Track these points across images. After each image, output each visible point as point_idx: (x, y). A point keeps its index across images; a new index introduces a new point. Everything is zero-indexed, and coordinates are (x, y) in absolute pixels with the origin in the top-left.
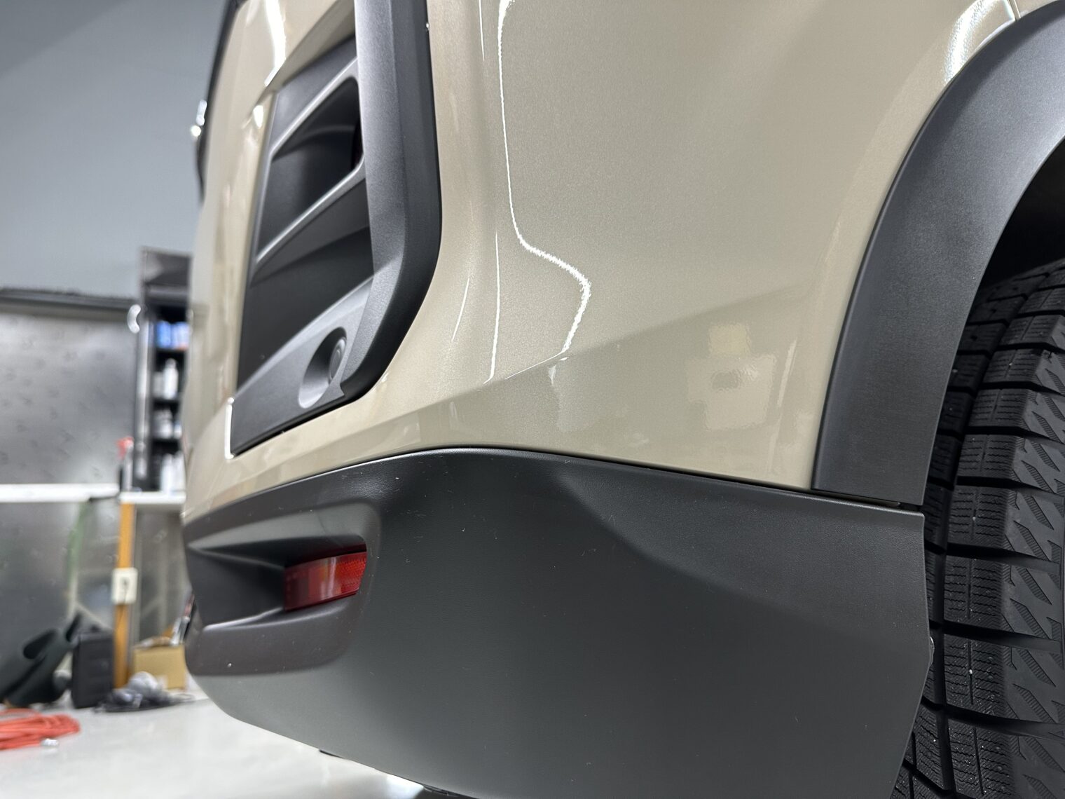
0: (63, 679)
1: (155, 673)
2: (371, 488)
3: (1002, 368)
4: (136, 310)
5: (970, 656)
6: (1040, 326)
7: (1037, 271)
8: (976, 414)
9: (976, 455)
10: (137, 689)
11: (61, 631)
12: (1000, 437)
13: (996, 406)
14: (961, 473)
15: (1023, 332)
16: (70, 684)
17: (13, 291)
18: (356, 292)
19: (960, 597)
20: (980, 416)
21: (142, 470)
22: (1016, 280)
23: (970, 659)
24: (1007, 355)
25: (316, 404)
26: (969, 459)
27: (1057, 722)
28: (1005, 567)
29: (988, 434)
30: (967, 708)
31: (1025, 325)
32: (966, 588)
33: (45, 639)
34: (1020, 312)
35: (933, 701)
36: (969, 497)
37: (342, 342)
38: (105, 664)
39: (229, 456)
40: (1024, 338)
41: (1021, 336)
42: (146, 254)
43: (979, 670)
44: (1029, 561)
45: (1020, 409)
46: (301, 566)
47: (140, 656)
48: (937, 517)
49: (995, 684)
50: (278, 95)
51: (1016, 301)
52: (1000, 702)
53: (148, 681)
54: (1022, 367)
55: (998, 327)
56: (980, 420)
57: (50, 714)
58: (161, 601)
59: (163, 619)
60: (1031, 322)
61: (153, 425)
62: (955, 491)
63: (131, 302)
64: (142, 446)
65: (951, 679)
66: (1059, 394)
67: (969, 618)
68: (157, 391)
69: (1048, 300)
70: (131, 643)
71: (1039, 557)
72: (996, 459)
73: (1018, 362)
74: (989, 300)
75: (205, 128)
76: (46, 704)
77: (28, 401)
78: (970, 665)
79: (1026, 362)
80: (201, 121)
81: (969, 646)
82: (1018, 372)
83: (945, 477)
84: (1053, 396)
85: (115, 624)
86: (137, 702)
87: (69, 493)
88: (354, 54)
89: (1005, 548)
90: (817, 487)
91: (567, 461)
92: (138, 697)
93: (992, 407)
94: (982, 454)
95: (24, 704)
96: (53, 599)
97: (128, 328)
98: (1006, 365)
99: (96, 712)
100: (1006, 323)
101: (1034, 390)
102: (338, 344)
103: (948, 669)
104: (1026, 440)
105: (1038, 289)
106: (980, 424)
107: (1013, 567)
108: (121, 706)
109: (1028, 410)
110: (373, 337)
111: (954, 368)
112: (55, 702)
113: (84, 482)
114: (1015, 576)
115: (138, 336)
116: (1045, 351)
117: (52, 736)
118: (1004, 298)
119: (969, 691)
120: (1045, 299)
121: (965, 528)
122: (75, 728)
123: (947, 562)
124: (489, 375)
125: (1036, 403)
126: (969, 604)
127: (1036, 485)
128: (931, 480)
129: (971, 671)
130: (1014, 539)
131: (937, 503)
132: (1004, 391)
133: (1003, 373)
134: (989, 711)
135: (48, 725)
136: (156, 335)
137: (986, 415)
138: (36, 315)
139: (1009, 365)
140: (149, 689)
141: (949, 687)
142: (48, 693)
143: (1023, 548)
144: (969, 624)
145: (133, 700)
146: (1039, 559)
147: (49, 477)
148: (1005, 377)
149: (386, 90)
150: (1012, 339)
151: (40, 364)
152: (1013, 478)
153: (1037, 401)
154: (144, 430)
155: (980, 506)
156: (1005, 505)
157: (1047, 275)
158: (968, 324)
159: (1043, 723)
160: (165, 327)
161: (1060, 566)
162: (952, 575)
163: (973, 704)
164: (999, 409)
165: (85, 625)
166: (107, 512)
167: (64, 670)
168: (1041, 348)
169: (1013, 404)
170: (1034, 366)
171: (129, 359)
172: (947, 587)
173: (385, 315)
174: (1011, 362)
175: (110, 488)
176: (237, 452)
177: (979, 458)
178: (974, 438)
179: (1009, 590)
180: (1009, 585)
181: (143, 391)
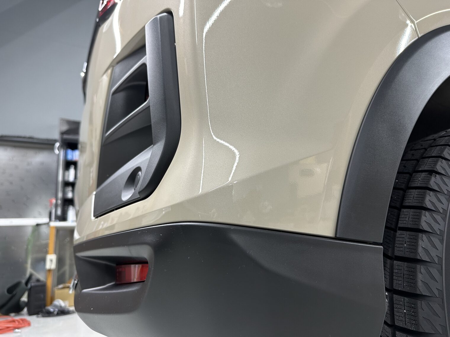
0: (24, 302)
1: (63, 299)
2: (150, 238)
3: (416, 180)
4: (57, 145)
5: (404, 305)
6: (432, 163)
7: (431, 137)
8: (406, 200)
9: (406, 218)
10: (56, 306)
11: (24, 281)
12: (415, 210)
13: (414, 197)
14: (400, 225)
15: (425, 165)
16: (27, 304)
17: (6, 136)
18: (146, 151)
19: (400, 279)
20: (407, 201)
21: (59, 212)
22: (422, 141)
23: (404, 306)
24: (418, 175)
25: (128, 199)
26: (403, 219)
27: (441, 333)
28: (418, 266)
29: (411, 209)
30: (404, 327)
31: (426, 162)
32: (402, 275)
33: (17, 285)
34: (424, 156)
35: (390, 323)
36: (403, 236)
37: (140, 173)
38: (42, 296)
39: (93, 218)
40: (425, 168)
41: (424, 167)
42: (62, 121)
43: (408, 311)
44: (428, 264)
45: (423, 198)
46: (123, 266)
47: (57, 292)
48: (390, 244)
49: (415, 317)
50: (115, 68)
51: (422, 151)
52: (417, 324)
53: (60, 303)
54: (425, 180)
55: (414, 162)
56: (407, 203)
57: (18, 318)
58: (67, 268)
59: (67, 276)
60: (428, 161)
61: (64, 193)
62: (397, 233)
63: (56, 141)
64: (59, 202)
65: (397, 314)
66: (440, 192)
67: (404, 288)
68: (66, 178)
69: (435, 151)
70: (54, 286)
71: (433, 262)
72: (414, 220)
73: (422, 178)
74: (411, 150)
75: (86, 73)
76: (16, 313)
77: (11, 183)
78: (404, 308)
79: (425, 178)
80: (85, 70)
81: (404, 300)
82: (423, 182)
83: (393, 227)
84: (437, 193)
85: (46, 278)
86: (56, 313)
87: (28, 222)
88: (145, 54)
89: (418, 258)
90: (338, 236)
91: (233, 227)
92: (56, 310)
93: (412, 198)
94: (408, 217)
95: (7, 313)
96: (20, 267)
97: (54, 152)
98: (417, 179)
99: (38, 317)
100: (418, 161)
101: (429, 190)
102: (138, 173)
103: (395, 310)
104: (426, 212)
105: (431, 146)
106: (407, 204)
107: (422, 267)
108: (49, 314)
109: (427, 199)
110: (152, 173)
111: (396, 179)
112: (20, 312)
113: (35, 217)
114: (423, 270)
115: (58, 155)
116: (434, 174)
117: (18, 328)
118: (417, 149)
119: (404, 319)
120: (434, 151)
121: (402, 249)
122: (29, 324)
123: (394, 264)
124: (199, 191)
125: (430, 196)
126: (404, 282)
127: (431, 231)
128: (386, 227)
129: (405, 311)
130: (422, 255)
131: (390, 238)
132: (417, 190)
133: (417, 183)
134: (413, 328)
135: (17, 323)
136: (66, 155)
137: (410, 201)
138: (15, 147)
139: (419, 179)
140: (61, 307)
141: (396, 318)
142: (17, 309)
143: (426, 258)
144: (404, 291)
145: (54, 312)
146: (432, 263)
147: (19, 215)
148: (417, 184)
149: (158, 71)
150: (420, 168)
151: (17, 167)
152: (421, 228)
153: (430, 195)
154: (60, 195)
155: (407, 240)
156: (418, 240)
157: (435, 140)
158: (402, 160)
159: (436, 334)
160: (70, 152)
161: (441, 266)
162: (396, 269)
163: (406, 325)
164: (415, 198)
165: (34, 278)
166: (44, 230)
167: (25, 299)
168: (432, 172)
169: (421, 196)
170: (429, 180)
171: (54, 165)
172: (394, 274)
173: (157, 164)
174: (420, 178)
175: (46, 220)
176: (96, 216)
177: (407, 219)
178: (405, 210)
179: (420, 276)
180: (420, 274)
181: (60, 178)
